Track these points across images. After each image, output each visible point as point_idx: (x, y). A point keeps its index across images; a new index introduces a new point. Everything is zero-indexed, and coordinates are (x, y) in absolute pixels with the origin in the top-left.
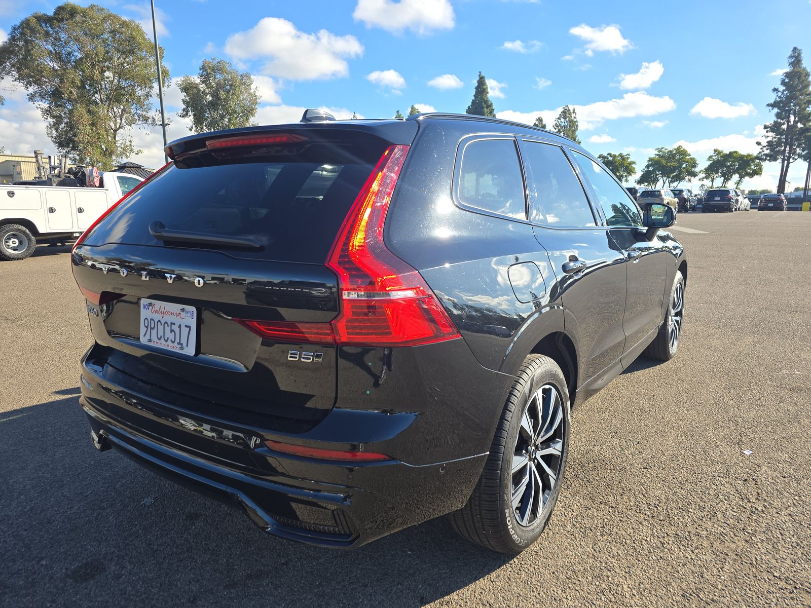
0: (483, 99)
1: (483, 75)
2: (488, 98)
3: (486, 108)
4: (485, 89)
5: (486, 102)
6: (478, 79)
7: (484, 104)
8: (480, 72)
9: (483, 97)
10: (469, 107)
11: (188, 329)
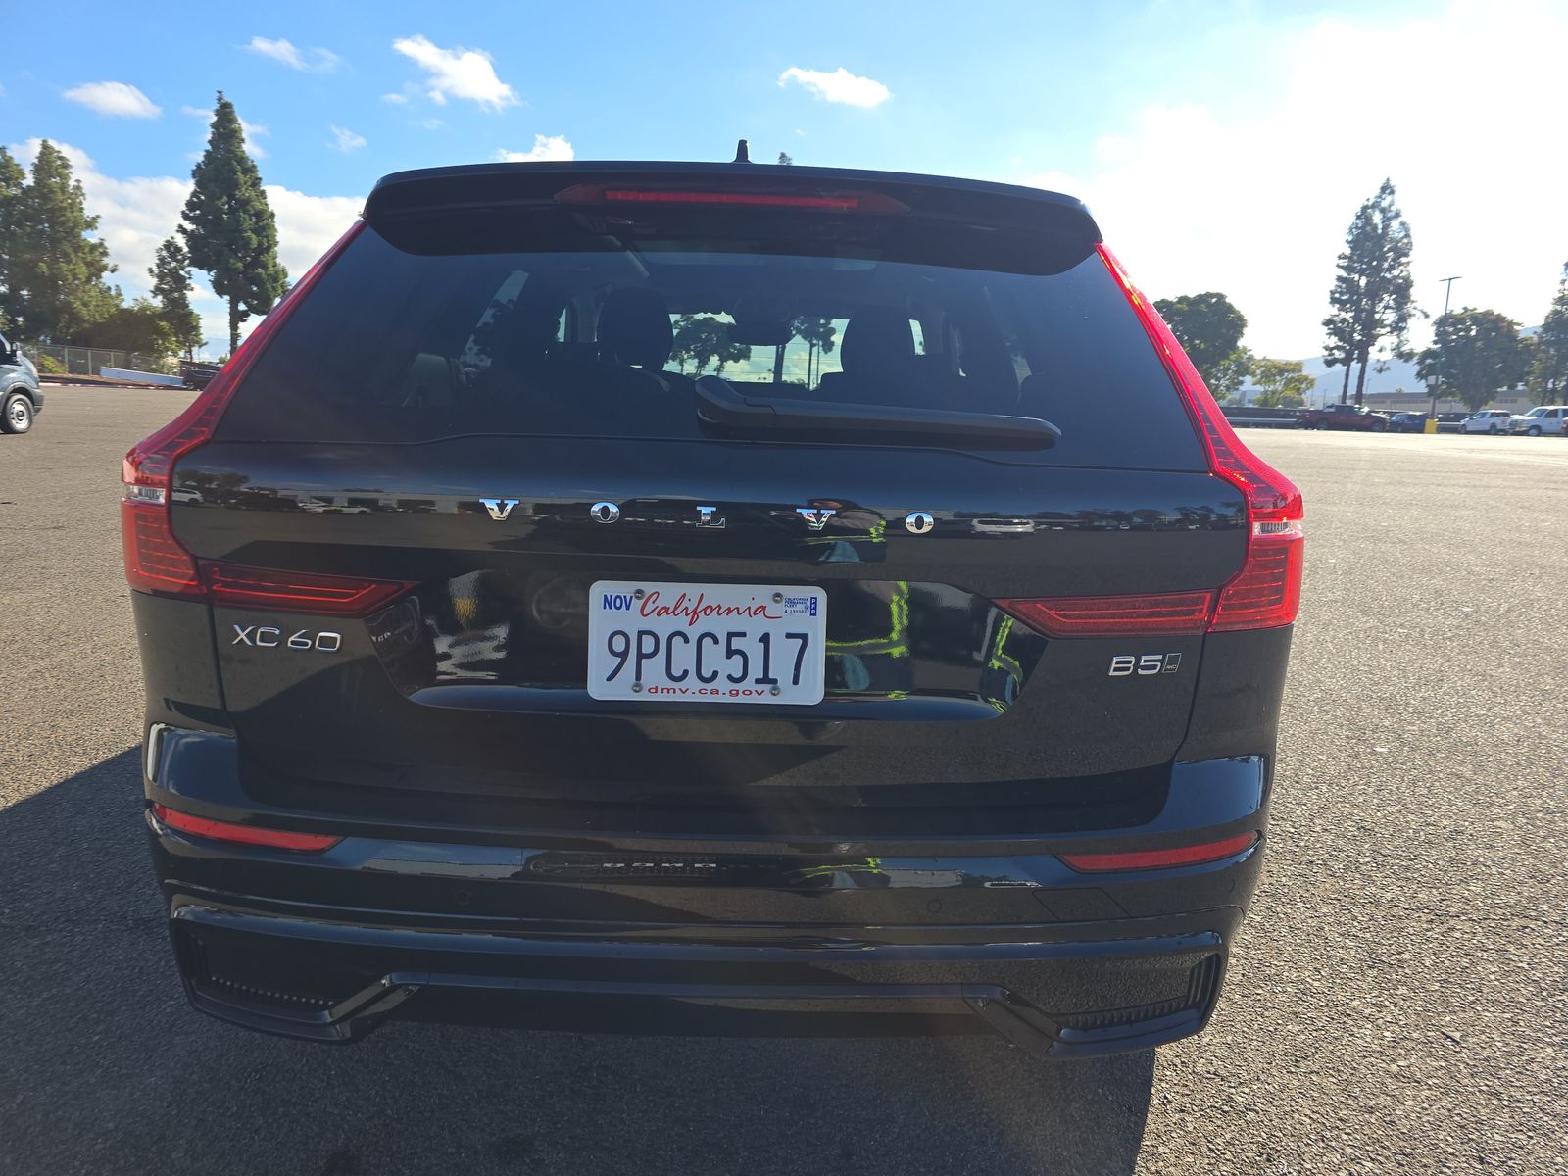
0: (233, 152)
1: (227, 98)
2: (243, 152)
3: (243, 173)
4: (236, 132)
5: (242, 159)
6: (216, 106)
7: (235, 163)
8: (220, 93)
9: (232, 148)
10: (198, 165)
11: (800, 641)
